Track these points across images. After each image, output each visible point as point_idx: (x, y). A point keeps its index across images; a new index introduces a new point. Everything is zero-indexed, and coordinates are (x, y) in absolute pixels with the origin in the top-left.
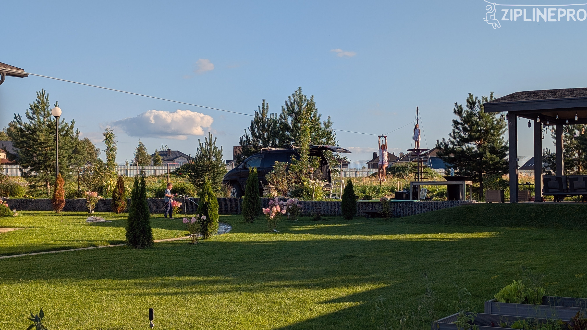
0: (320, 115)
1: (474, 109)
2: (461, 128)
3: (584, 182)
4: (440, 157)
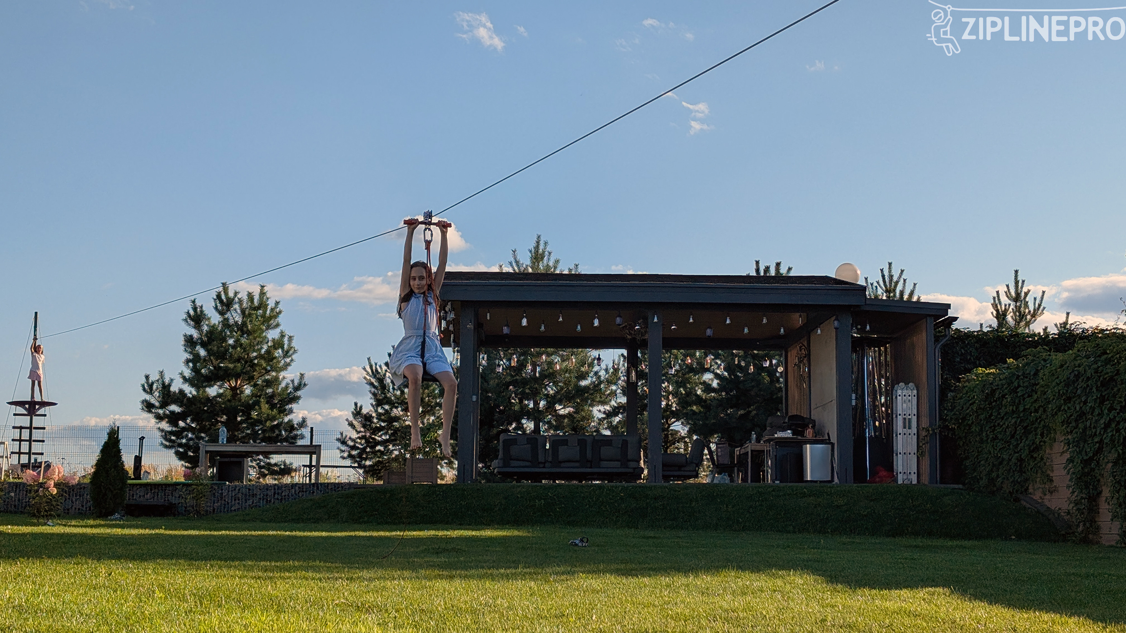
1: (228, 315)
2: (202, 353)
3: (578, 448)
4: (150, 411)
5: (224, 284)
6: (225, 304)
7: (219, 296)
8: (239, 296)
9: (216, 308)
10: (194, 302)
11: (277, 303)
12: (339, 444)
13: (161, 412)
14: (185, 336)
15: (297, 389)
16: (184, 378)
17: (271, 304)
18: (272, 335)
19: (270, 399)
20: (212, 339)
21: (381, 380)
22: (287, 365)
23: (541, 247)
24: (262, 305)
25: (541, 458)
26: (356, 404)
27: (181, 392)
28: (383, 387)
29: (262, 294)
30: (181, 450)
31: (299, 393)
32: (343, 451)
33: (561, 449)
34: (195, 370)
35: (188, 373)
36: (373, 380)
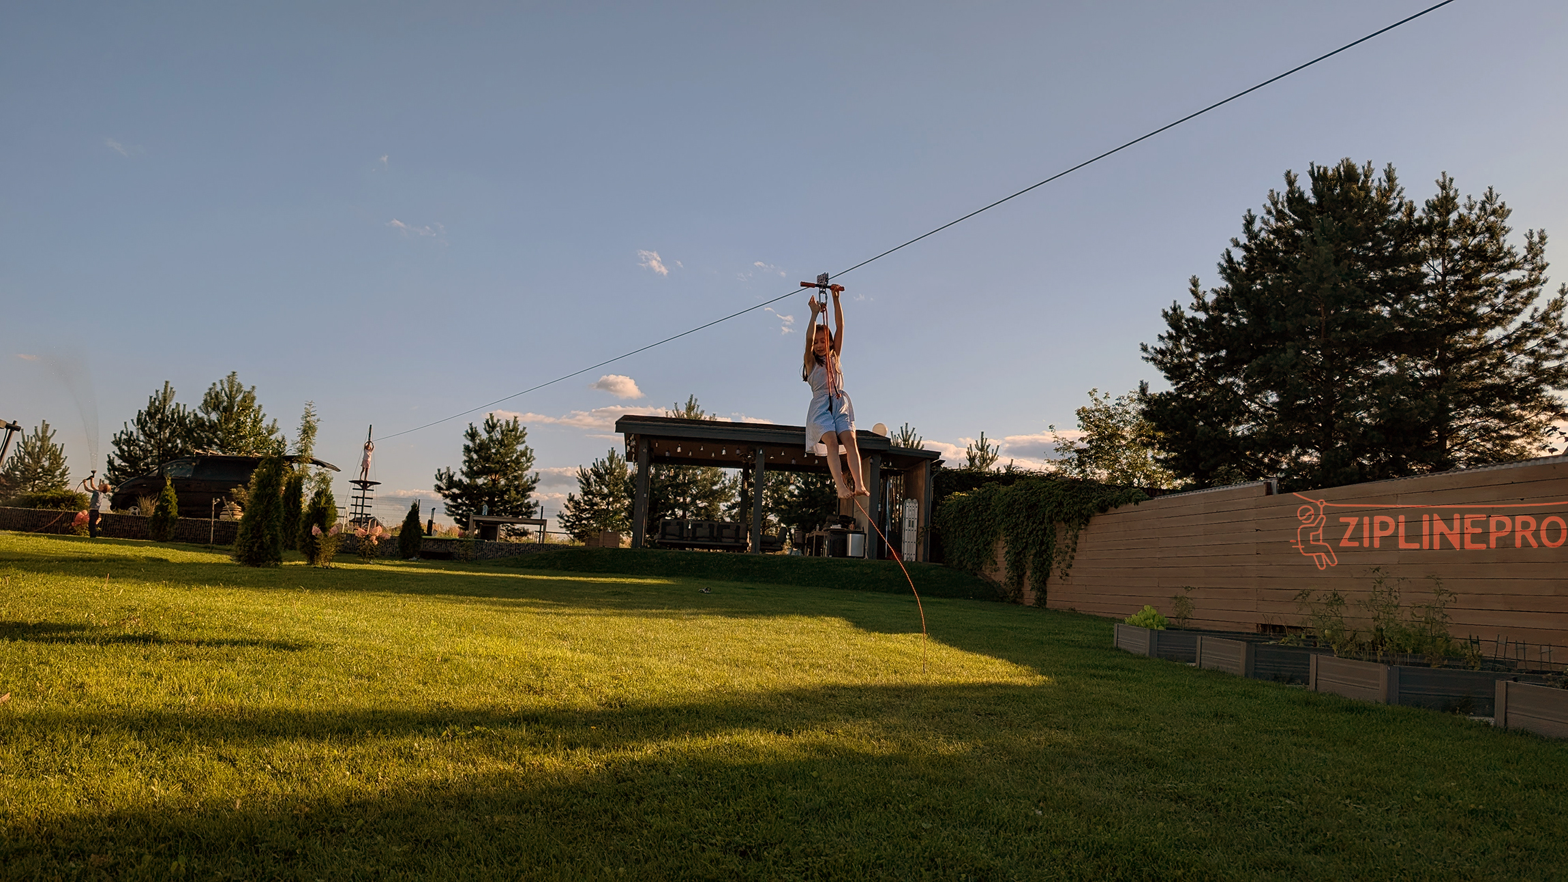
0: (264, 415)
1: (493, 434)
2: (475, 457)
3: (708, 530)
4: (440, 492)
5: (491, 414)
6: (491, 427)
7: (487, 422)
8: (500, 422)
9: (485, 429)
10: (471, 424)
11: (524, 428)
12: (559, 519)
13: (447, 492)
14: (465, 445)
15: (534, 482)
16: (462, 472)
17: (521, 428)
18: (520, 448)
19: (516, 488)
20: (482, 448)
21: (587, 480)
22: (528, 467)
23: (693, 402)
24: (515, 429)
25: (685, 535)
26: (570, 494)
27: (460, 480)
28: (589, 484)
29: (515, 421)
30: (458, 517)
31: (535, 485)
32: (560, 523)
33: (698, 529)
34: (469, 467)
35: (465, 469)
36: (582, 479)
